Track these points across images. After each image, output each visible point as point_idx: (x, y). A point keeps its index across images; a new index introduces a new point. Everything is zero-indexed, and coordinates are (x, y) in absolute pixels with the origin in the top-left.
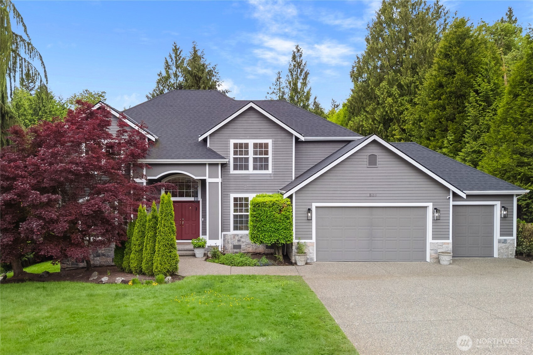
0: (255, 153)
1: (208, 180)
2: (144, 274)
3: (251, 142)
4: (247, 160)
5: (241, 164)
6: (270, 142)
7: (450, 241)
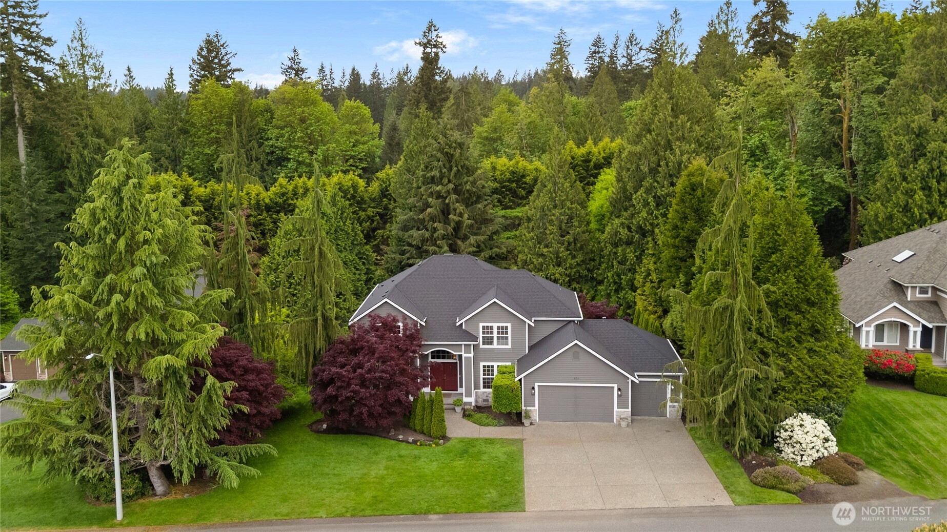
0: (498, 333)
1: (464, 355)
2: (425, 434)
3: (495, 325)
4: (492, 338)
5: (488, 341)
6: (509, 325)
7: (630, 410)
